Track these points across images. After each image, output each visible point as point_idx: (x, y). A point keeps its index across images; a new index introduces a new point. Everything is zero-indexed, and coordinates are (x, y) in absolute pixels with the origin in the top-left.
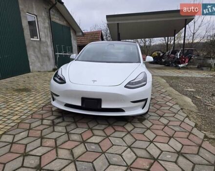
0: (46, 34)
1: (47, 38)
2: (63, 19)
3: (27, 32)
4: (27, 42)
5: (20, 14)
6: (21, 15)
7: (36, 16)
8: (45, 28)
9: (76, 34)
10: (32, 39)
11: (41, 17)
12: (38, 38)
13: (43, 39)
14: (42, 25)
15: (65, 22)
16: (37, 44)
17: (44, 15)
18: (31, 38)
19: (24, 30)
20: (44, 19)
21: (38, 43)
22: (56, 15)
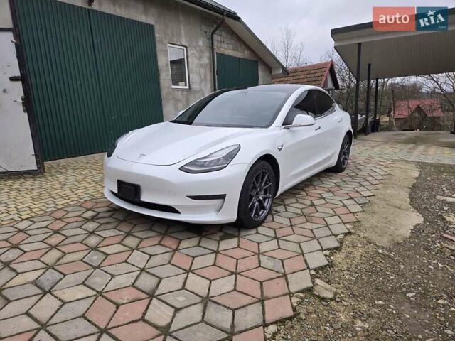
0: (203, 76)
1: (204, 83)
2: (243, 47)
3: (166, 76)
4: (164, 92)
5: (155, 47)
6: (158, 48)
7: (186, 47)
8: (201, 66)
9: (271, 72)
10: (174, 87)
11: (195, 48)
12: (186, 85)
13: (195, 86)
14: (196, 61)
15: (246, 52)
16: (182, 94)
17: (201, 43)
18: (173, 85)
19: (161, 73)
20: (202, 51)
21: (185, 93)
22: (227, 41)
